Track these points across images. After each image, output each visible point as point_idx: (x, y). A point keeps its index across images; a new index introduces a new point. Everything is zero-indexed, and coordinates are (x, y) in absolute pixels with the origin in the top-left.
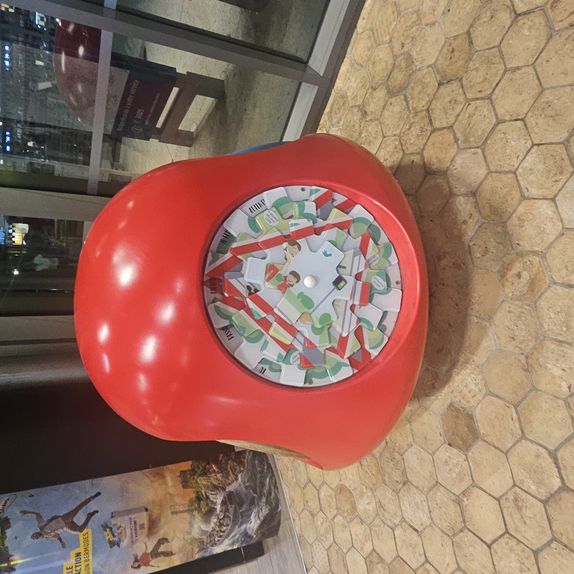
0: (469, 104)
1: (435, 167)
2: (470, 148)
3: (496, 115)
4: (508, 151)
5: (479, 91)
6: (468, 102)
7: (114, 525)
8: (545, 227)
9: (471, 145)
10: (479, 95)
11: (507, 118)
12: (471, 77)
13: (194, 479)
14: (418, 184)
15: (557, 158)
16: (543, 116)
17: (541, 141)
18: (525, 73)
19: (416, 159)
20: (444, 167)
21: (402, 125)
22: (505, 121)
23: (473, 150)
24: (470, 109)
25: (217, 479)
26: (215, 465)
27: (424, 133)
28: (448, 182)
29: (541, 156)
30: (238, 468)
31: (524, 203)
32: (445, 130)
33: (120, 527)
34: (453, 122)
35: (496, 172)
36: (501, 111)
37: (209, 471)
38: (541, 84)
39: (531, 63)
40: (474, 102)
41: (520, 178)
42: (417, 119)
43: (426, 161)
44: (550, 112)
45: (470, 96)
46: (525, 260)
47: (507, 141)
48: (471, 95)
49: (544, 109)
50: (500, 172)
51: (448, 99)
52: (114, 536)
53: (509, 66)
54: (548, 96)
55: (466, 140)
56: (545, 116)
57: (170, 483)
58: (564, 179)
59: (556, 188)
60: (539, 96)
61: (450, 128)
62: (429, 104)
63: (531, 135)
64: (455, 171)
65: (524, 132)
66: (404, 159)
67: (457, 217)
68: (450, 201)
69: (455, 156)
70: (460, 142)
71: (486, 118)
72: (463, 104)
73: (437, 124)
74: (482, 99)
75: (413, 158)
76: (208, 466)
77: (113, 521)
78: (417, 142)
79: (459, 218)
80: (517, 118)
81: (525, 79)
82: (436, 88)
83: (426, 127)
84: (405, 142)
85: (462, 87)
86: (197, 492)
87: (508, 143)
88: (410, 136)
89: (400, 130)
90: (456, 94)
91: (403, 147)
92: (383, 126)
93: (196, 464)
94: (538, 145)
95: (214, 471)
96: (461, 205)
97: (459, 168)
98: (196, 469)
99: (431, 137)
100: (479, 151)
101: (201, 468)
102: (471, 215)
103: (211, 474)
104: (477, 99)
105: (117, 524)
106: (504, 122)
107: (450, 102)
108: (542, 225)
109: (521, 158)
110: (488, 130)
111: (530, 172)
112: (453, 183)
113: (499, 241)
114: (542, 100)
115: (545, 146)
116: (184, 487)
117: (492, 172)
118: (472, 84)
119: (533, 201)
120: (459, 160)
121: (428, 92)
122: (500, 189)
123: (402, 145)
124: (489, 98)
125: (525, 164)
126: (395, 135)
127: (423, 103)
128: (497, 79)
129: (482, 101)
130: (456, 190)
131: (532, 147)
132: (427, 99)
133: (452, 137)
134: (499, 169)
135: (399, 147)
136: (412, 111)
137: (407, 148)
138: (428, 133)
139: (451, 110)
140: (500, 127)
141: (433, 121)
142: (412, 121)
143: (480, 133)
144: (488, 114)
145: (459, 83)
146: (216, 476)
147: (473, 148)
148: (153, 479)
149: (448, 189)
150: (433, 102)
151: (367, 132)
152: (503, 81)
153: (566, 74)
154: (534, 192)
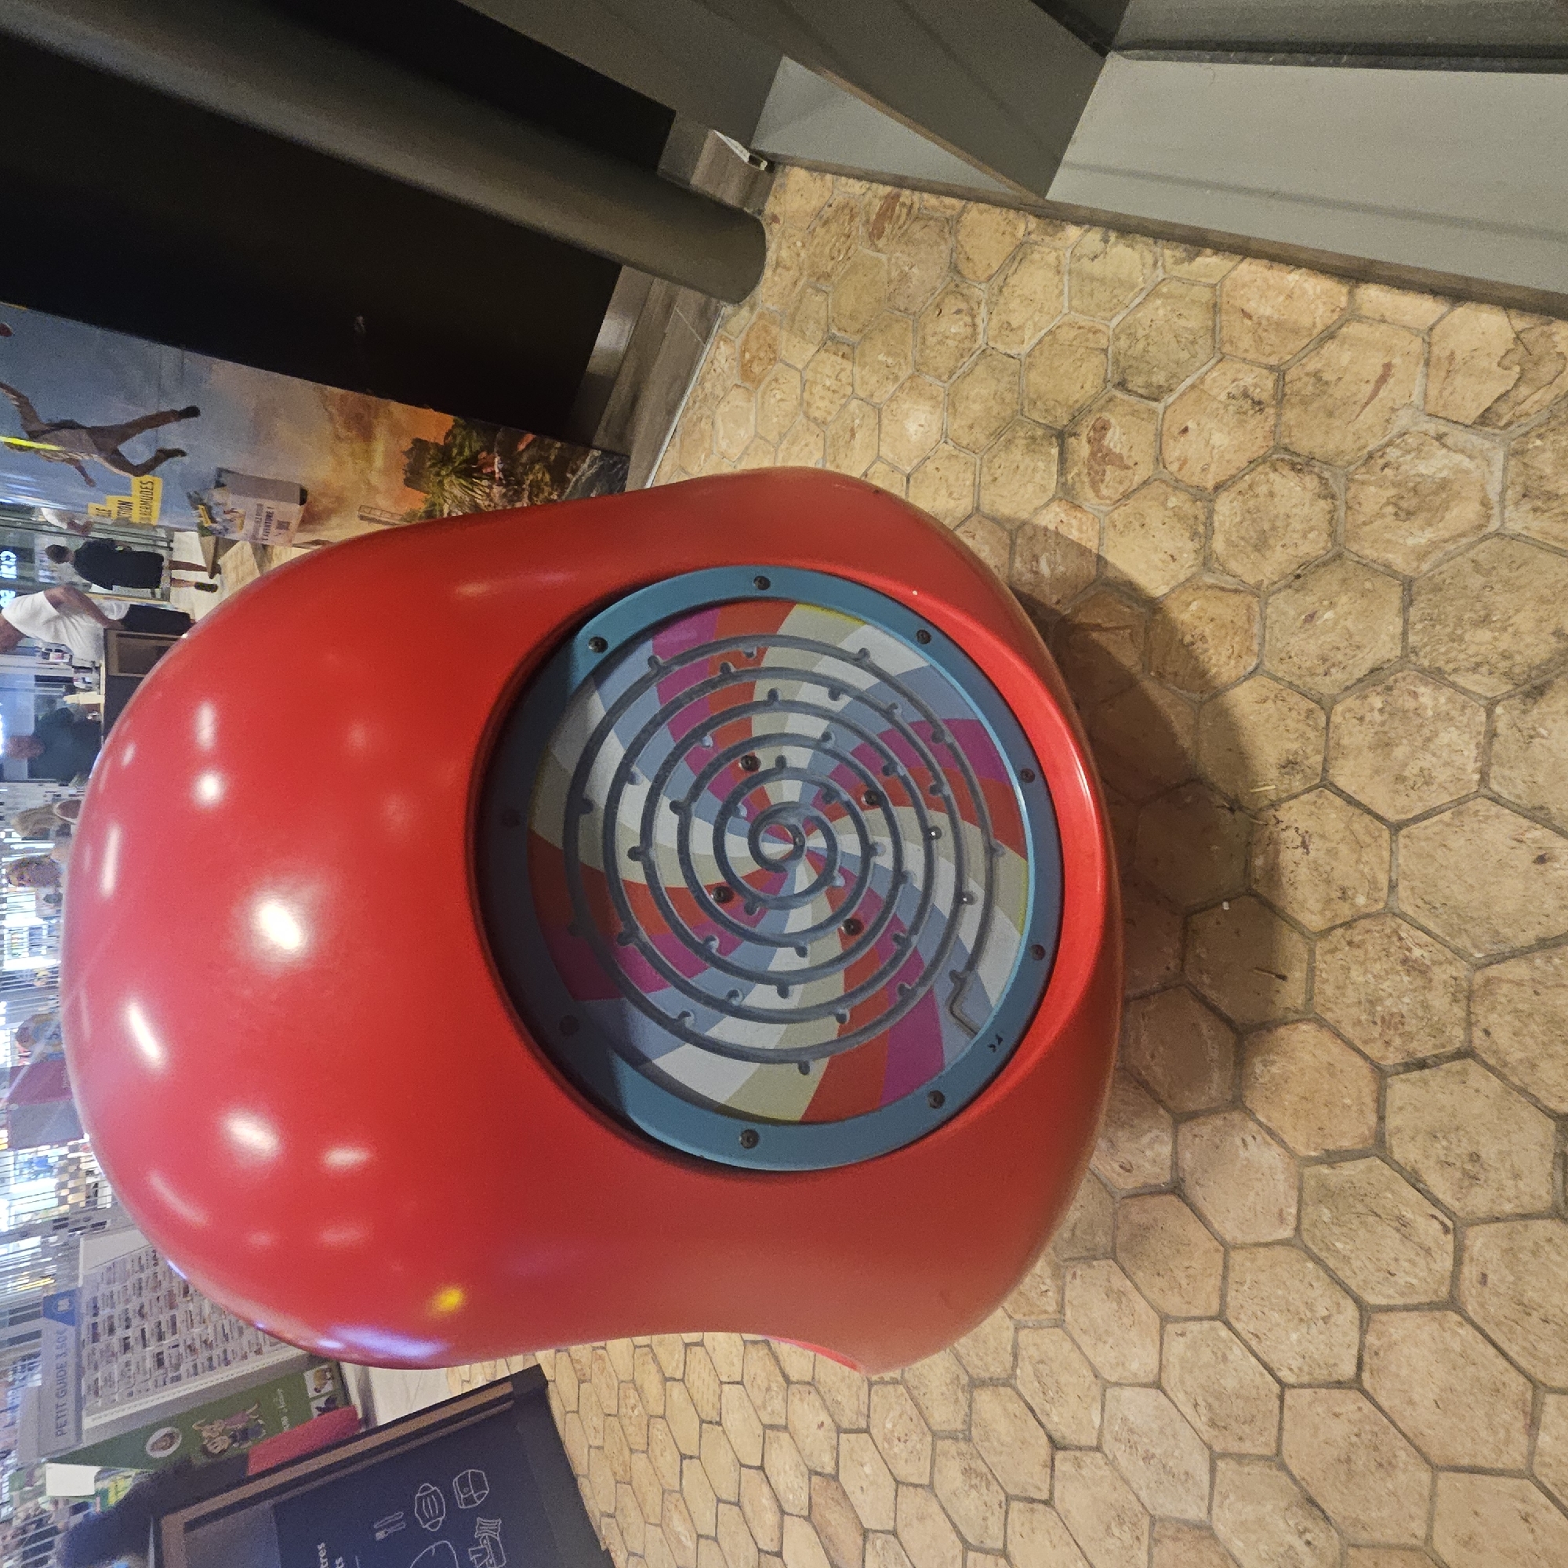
0: (1446, 1230)
1: (1259, 1068)
2: (1300, 1202)
3: (1389, 1309)
4: (1276, 1317)
5: (1484, 1276)
6: (1457, 1226)
7: (218, 504)
8: (1107, 1346)
9: (1310, 1209)
10: (1469, 1272)
11: (1371, 1339)
12: (1554, 1257)
13: (438, 474)
14: (1212, 995)
15: (1246, 1428)
16: (1354, 1439)
17: (1290, 1408)
18: (1508, 1441)
19: (1292, 993)
20: (1255, 1100)
21: (1431, 925)
22: (1363, 1330)
23: (1293, 1210)
24: (1429, 1230)
25: (488, 495)
26: (502, 461)
27: (1376, 1032)
28: (1212, 1112)
29: (1254, 1392)
30: (547, 489)
31: (1154, 1320)
32: (1372, 1119)
33: (232, 511)
34: (1397, 1155)
35: (1226, 1267)
36: (1399, 1327)
37: (479, 470)
38: (1458, 1469)
39: (1537, 1469)
40: (1450, 1248)
41: (1206, 1324)
42: (1439, 1001)
43: (1282, 1031)
44: (1361, 1460)
45: (1478, 1241)
46: (1048, 1281)
47: (1301, 1320)
48: (1479, 1243)
49: (1376, 1449)
50: (1224, 1278)
51: (1489, 1151)
52: (213, 520)
53: (1551, 1400)
54: (1412, 1476)
55: (1328, 1194)
56: (1352, 1445)
57: (379, 462)
58: (1198, 1425)
59: (1180, 1397)
60: (1418, 1449)
61: (1379, 1146)
62: (1492, 1061)
63: (1309, 1391)
64: (1238, 1142)
65: (1322, 1375)
66: (1296, 936)
67: (1122, 1126)
68: (1162, 1111)
69: (1282, 1143)
70: (1325, 1170)
71: (1382, 1275)
72: (1455, 1205)
73: (1400, 1090)
74: (1455, 1276)
75: (1298, 975)
76: (484, 454)
77: (217, 496)
78: (1351, 996)
79: (1120, 1134)
80: (1366, 1368)
81: (1484, 1434)
82: (1553, 1104)
83: (1397, 1041)
84: (1357, 939)
85: (1525, 1216)
86: (434, 505)
87: (1296, 1321)
88: (1377, 967)
89: (1410, 911)
90: (1501, 1188)
91: (1339, 932)
92: (1447, 816)
93: (460, 433)
94: (1281, 1398)
95: (491, 476)
96: (1151, 1145)
97: (1247, 1154)
98: (455, 451)
99: (1359, 1061)
100: (1286, 1233)
101: (467, 452)
102: (1127, 1169)
103: (480, 479)
104: (1458, 1262)
105: (225, 504)
106: (1361, 1326)
107: (1475, 1157)
108: (1111, 1341)
109: (1254, 1343)
110: (1344, 1273)
111: (1219, 1354)
112: (1206, 1129)
113: (1078, 1232)
114: (1402, 1455)
115: (1276, 1411)
116: (408, 482)
117: (1226, 1254)
118: (1525, 1256)
119: (1157, 1338)
120: (1270, 1157)
121: (1544, 1065)
122: (1186, 1264)
123: (1348, 925)
124: (1452, 1303)
125: (1237, 1351)
126: (1393, 887)
127: (1502, 1037)
128: (1513, 1350)
129: (1448, 1274)
130: (1189, 1136)
131: (1279, 1381)
132: (1516, 1056)
133: (1346, 1144)
134: (1233, 1276)
135: (1345, 911)
136: (1479, 978)
137: (1333, 951)
138: (1374, 1051)
139: (1442, 1153)
140: (1350, 1311)
141: (1415, 1075)
142: (1440, 974)
143: (1339, 1245)
144: (1396, 1283)
145: (1540, 1206)
146: (490, 487)
147: (1299, 1211)
148: (343, 432)
149: (1191, 1106)
150: (1495, 1082)
151: (1437, 716)
152: (1501, 1363)
153: (1466, 1544)
154: (1177, 1347)
